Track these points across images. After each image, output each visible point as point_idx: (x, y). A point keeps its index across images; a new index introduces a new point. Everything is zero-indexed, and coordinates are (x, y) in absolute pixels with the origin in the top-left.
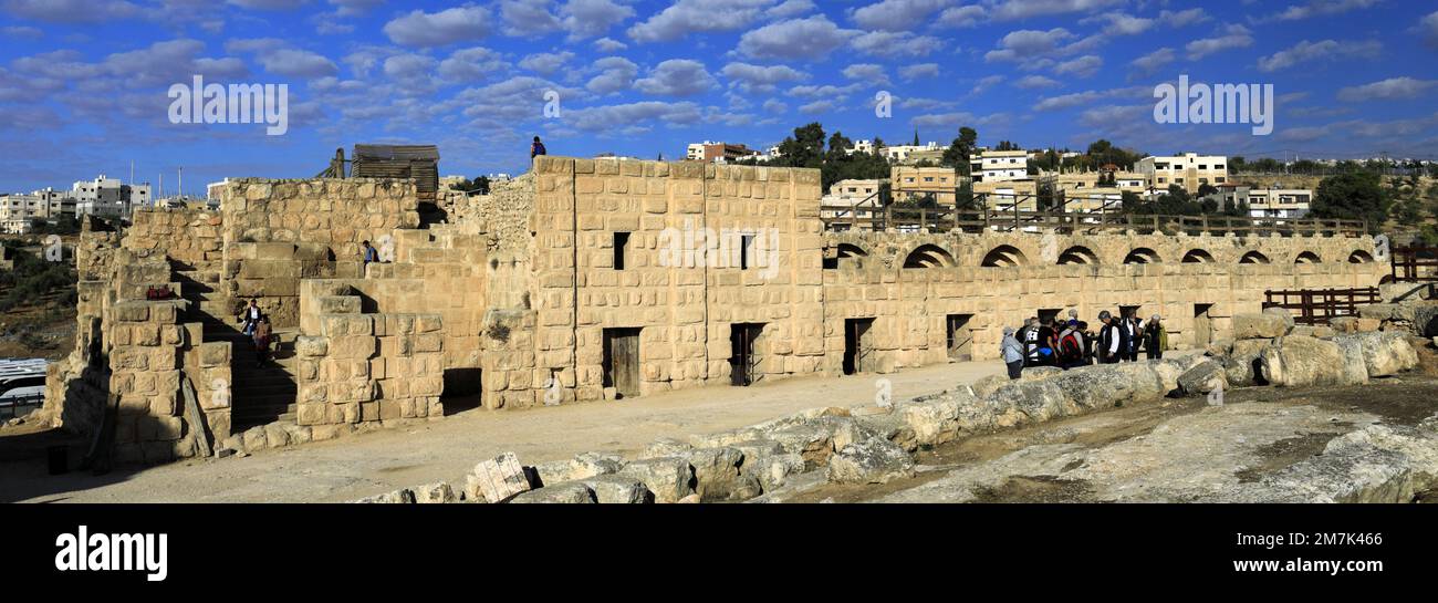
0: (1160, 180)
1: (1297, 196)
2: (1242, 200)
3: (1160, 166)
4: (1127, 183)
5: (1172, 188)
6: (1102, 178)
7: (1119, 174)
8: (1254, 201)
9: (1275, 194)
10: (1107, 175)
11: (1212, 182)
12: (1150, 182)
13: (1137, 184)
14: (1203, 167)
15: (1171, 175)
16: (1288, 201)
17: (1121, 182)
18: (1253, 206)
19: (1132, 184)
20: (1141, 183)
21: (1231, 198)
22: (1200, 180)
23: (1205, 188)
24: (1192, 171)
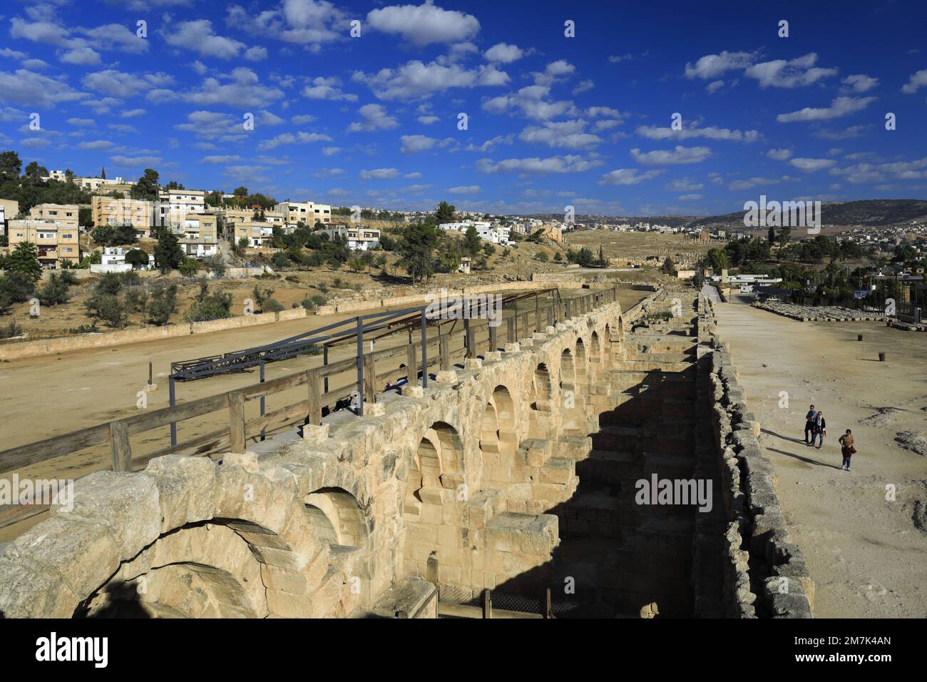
0: (292, 218)
1: (373, 233)
2: (343, 234)
3: (292, 209)
4: (272, 219)
5: (300, 225)
6: (256, 215)
7: (266, 213)
8: (350, 235)
9: (362, 231)
10: (260, 213)
11: (323, 222)
12: (285, 219)
13: (278, 220)
14: (317, 211)
15: (298, 215)
16: (368, 236)
17: (268, 218)
18: (350, 238)
19: (275, 220)
20: (281, 219)
21: (337, 233)
22: (316, 220)
23: (319, 226)
24: (311, 213)
